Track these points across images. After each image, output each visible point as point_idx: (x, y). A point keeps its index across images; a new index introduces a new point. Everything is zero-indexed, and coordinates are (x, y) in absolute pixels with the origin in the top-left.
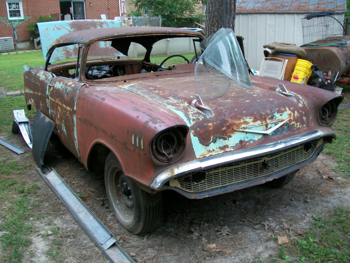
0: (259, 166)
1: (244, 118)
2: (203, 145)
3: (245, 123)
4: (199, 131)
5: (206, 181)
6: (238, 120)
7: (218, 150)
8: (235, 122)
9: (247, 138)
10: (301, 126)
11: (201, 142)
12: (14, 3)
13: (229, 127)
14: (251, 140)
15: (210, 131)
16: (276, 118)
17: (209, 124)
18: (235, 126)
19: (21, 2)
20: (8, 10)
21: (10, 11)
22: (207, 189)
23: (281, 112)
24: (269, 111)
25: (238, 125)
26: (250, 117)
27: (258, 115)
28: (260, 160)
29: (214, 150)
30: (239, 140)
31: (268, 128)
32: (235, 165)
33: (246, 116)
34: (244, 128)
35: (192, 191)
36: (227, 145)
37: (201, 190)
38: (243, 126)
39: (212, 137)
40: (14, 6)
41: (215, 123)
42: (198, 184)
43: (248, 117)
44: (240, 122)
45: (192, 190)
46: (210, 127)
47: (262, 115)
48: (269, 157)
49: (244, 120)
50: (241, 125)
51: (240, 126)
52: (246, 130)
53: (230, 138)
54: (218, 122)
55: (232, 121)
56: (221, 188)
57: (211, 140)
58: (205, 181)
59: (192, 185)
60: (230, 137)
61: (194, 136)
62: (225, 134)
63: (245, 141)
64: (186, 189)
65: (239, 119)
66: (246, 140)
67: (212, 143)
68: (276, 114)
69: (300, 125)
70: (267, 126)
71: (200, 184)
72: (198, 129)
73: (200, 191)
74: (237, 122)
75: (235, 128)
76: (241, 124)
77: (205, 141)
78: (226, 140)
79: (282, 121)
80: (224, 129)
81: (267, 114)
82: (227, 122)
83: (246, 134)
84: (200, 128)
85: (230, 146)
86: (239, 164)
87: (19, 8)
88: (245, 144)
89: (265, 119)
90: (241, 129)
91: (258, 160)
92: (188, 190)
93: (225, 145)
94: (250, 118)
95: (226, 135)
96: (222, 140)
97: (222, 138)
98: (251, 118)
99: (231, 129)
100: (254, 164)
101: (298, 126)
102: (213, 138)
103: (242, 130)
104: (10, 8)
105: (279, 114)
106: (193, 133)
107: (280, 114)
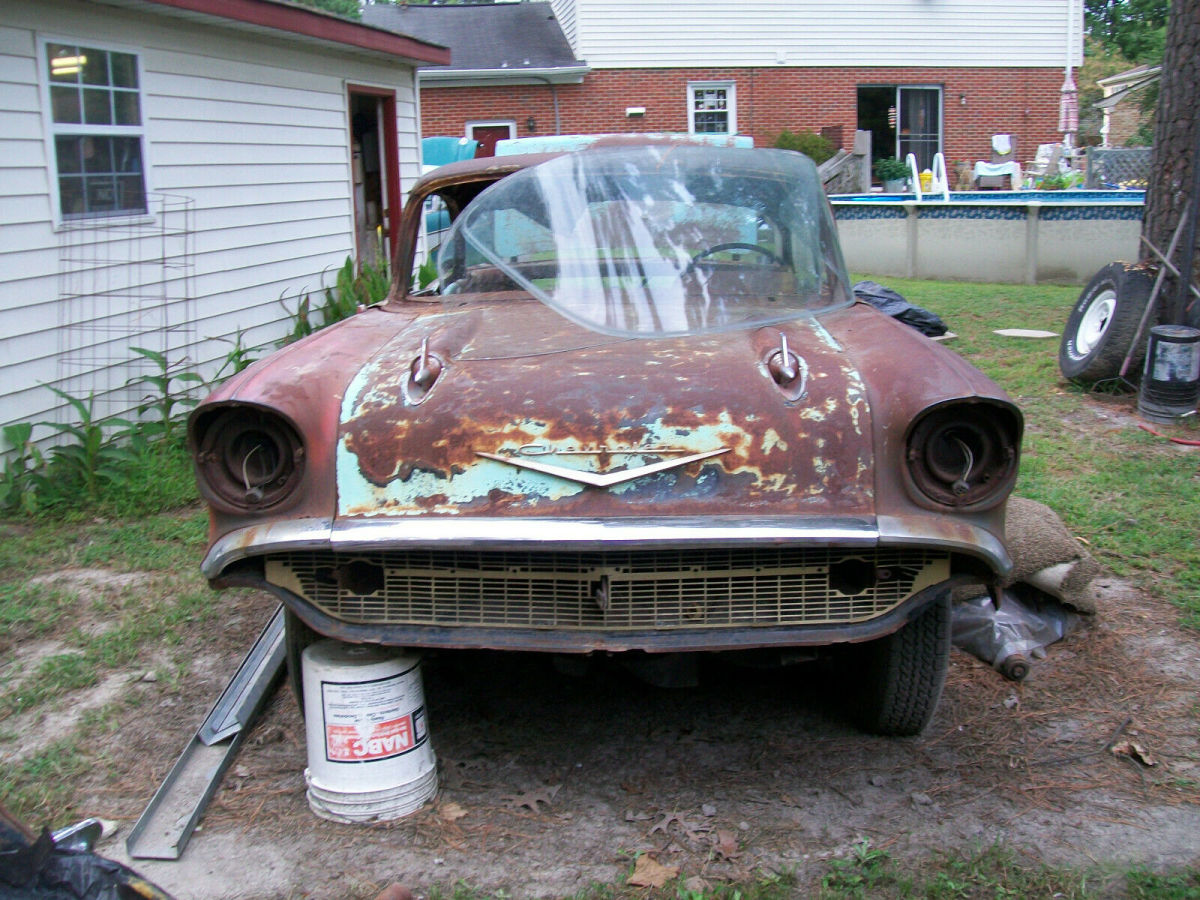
0: (580, 591)
1: (518, 421)
2: (370, 481)
3: (517, 435)
4: (366, 440)
5: (386, 597)
6: (494, 425)
7: (412, 504)
8: (482, 428)
9: (519, 486)
10: (791, 488)
11: (363, 472)
12: (712, 92)
13: (457, 441)
14: (536, 495)
15: (397, 442)
16: (655, 440)
17: (400, 423)
18: (479, 440)
19: (734, 88)
20: (691, 111)
21: (697, 115)
22: (386, 621)
23: (687, 424)
24: (624, 413)
25: (491, 441)
26: (542, 422)
27: (576, 417)
28: (585, 571)
29: (397, 503)
30: (491, 487)
31: (612, 466)
32: (485, 569)
33: (528, 414)
34: (512, 453)
35: (336, 615)
36: (442, 495)
37: (365, 617)
38: (508, 444)
39: (399, 463)
40: (710, 100)
41: (417, 422)
42: (359, 599)
43: (533, 421)
44: (499, 430)
45: (336, 610)
46: (400, 430)
47: (590, 420)
48: (626, 571)
49: (514, 427)
50: (502, 443)
51: (498, 443)
52: (513, 460)
53: (456, 476)
54: (429, 420)
55: (475, 424)
56: (432, 629)
57: (396, 472)
58: (383, 594)
59: (339, 596)
60: (460, 472)
61: (350, 450)
62: (442, 461)
63: (511, 495)
64: (323, 604)
65: (501, 421)
66: (516, 491)
67: (398, 482)
68: (657, 427)
69: (787, 482)
70: (604, 458)
71: (366, 599)
72: (365, 432)
73: (362, 621)
74: (488, 429)
75: (479, 447)
76: (502, 437)
77: (376, 471)
78: (443, 481)
79: (681, 454)
80: (441, 443)
81: (614, 422)
82: (456, 423)
83: (518, 472)
84: (370, 430)
85: (452, 500)
86: (501, 569)
87: (725, 107)
88: (506, 504)
89: (600, 437)
90: (500, 452)
91: (576, 571)
92: (324, 609)
93: (437, 493)
94: (538, 424)
95: (446, 464)
96: (429, 476)
97: (432, 471)
98: (543, 425)
99: (465, 449)
100: (559, 581)
101: (776, 488)
102: (401, 467)
103: (502, 457)
104: (697, 104)
105: (673, 429)
106: (347, 442)
107: (679, 428)
